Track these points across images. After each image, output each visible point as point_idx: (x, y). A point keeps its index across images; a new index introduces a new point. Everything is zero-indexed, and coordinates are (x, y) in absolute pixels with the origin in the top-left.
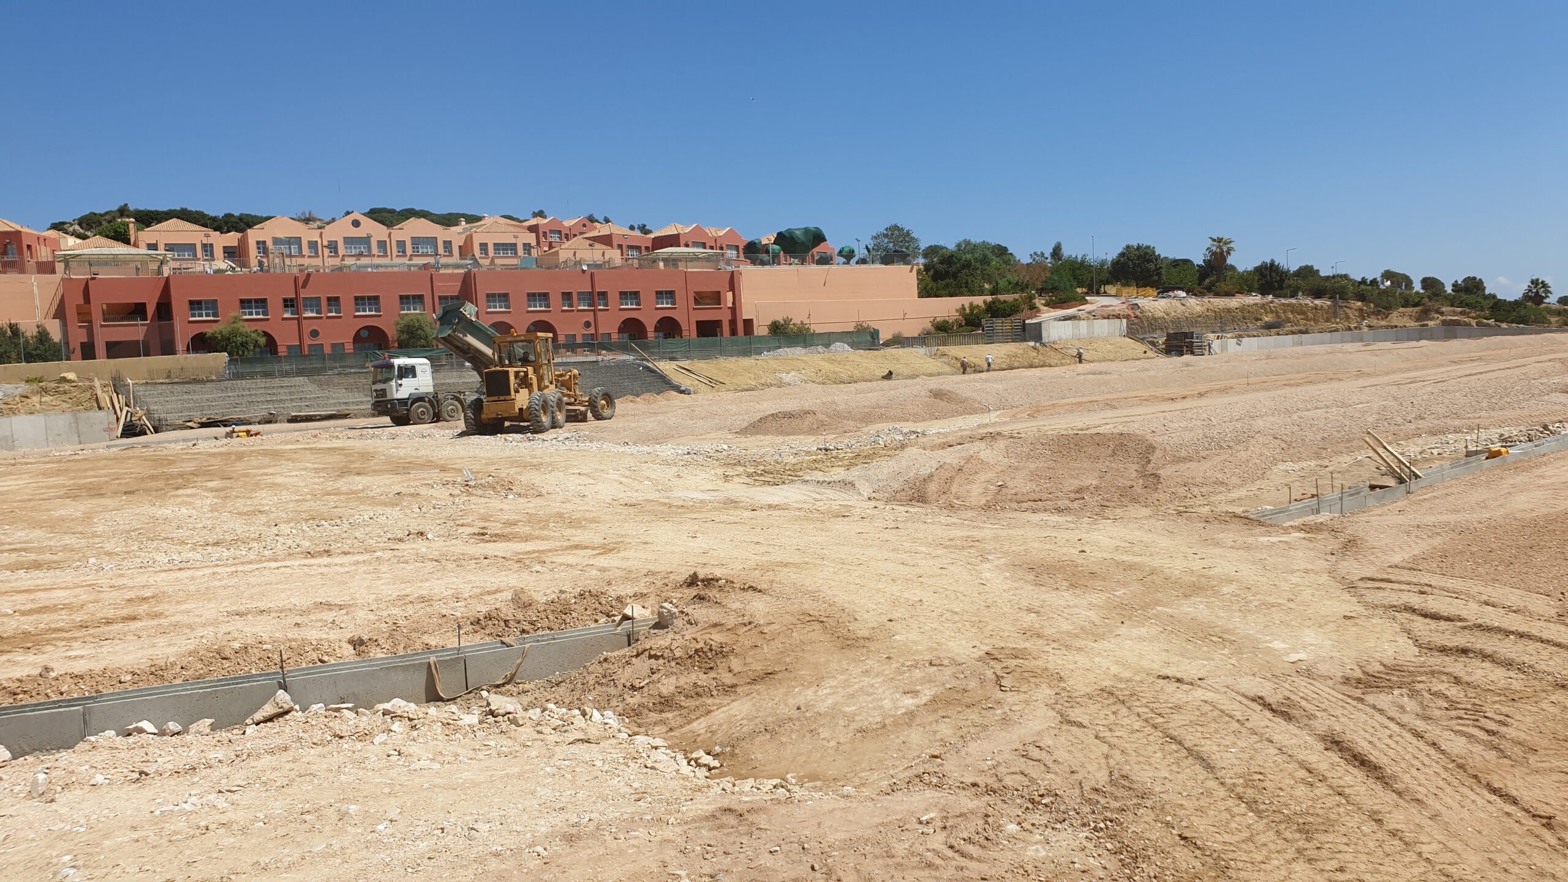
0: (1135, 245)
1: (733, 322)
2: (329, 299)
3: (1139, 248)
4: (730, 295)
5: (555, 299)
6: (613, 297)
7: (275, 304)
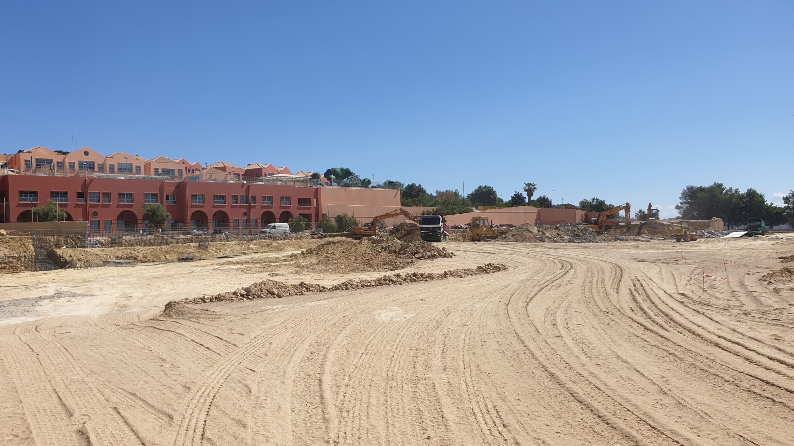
0: (484, 186)
1: (317, 215)
2: (104, 194)
3: (485, 187)
4: (315, 200)
5: (229, 199)
6: (259, 199)
7: (73, 196)
